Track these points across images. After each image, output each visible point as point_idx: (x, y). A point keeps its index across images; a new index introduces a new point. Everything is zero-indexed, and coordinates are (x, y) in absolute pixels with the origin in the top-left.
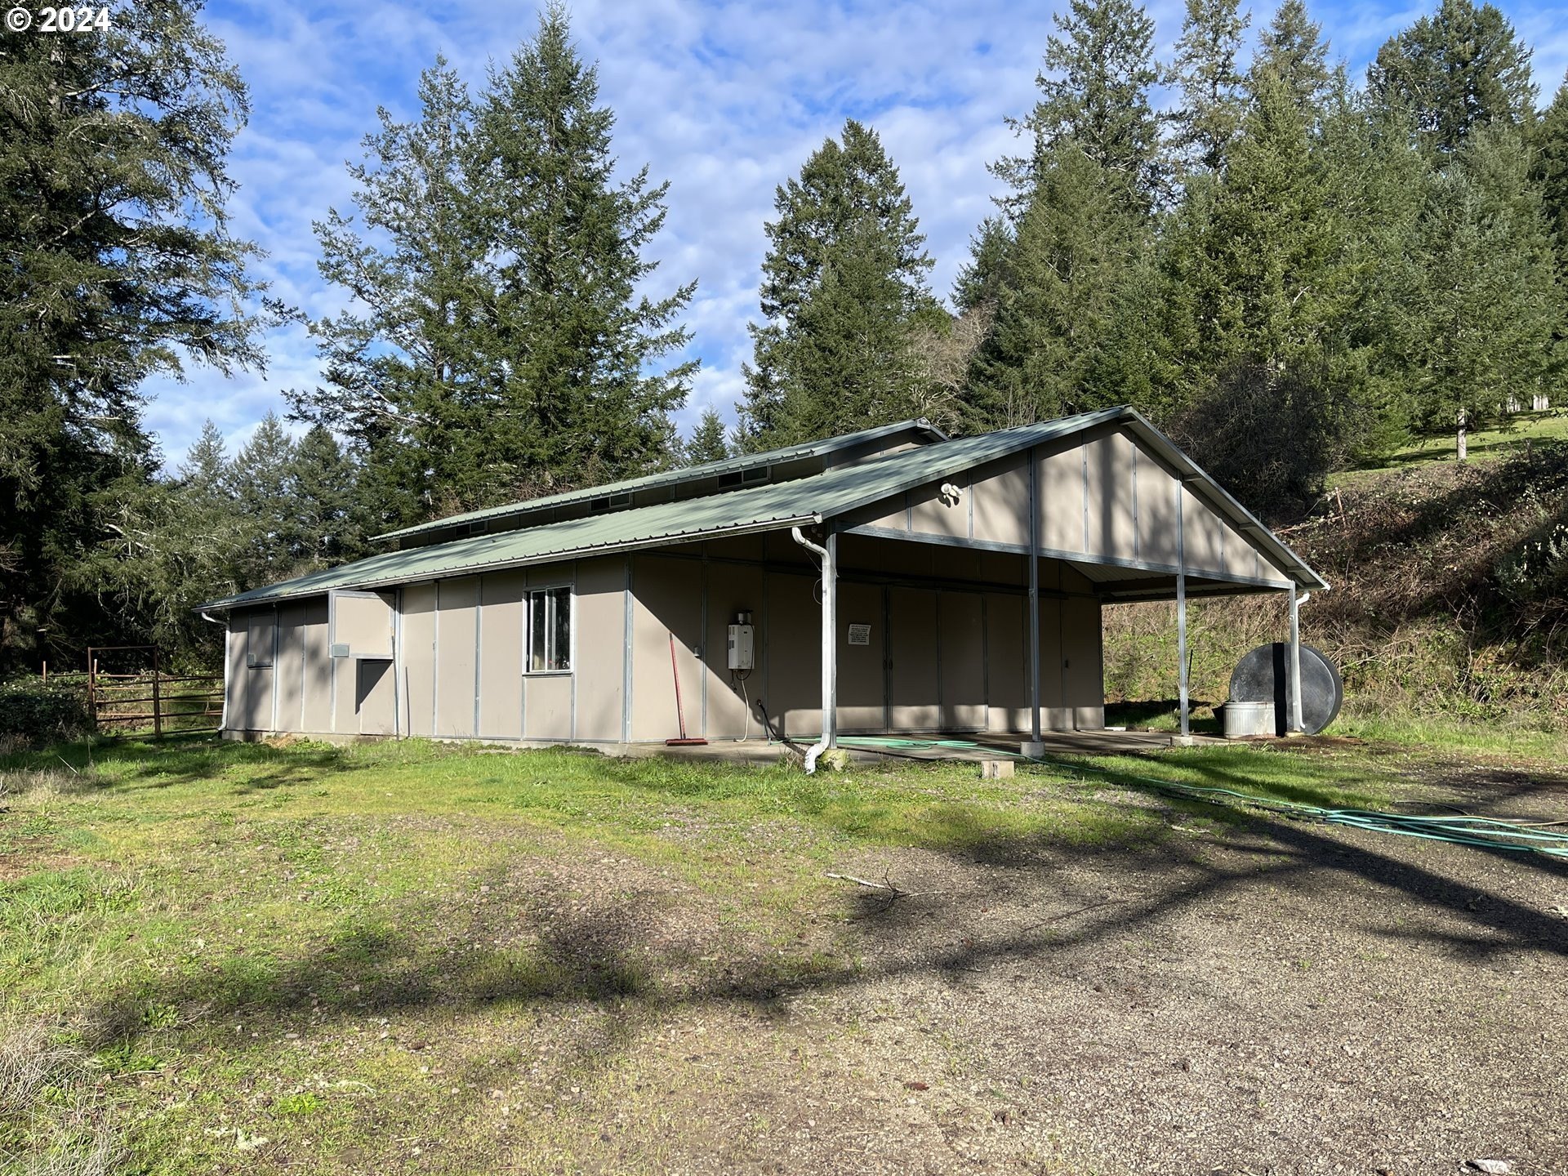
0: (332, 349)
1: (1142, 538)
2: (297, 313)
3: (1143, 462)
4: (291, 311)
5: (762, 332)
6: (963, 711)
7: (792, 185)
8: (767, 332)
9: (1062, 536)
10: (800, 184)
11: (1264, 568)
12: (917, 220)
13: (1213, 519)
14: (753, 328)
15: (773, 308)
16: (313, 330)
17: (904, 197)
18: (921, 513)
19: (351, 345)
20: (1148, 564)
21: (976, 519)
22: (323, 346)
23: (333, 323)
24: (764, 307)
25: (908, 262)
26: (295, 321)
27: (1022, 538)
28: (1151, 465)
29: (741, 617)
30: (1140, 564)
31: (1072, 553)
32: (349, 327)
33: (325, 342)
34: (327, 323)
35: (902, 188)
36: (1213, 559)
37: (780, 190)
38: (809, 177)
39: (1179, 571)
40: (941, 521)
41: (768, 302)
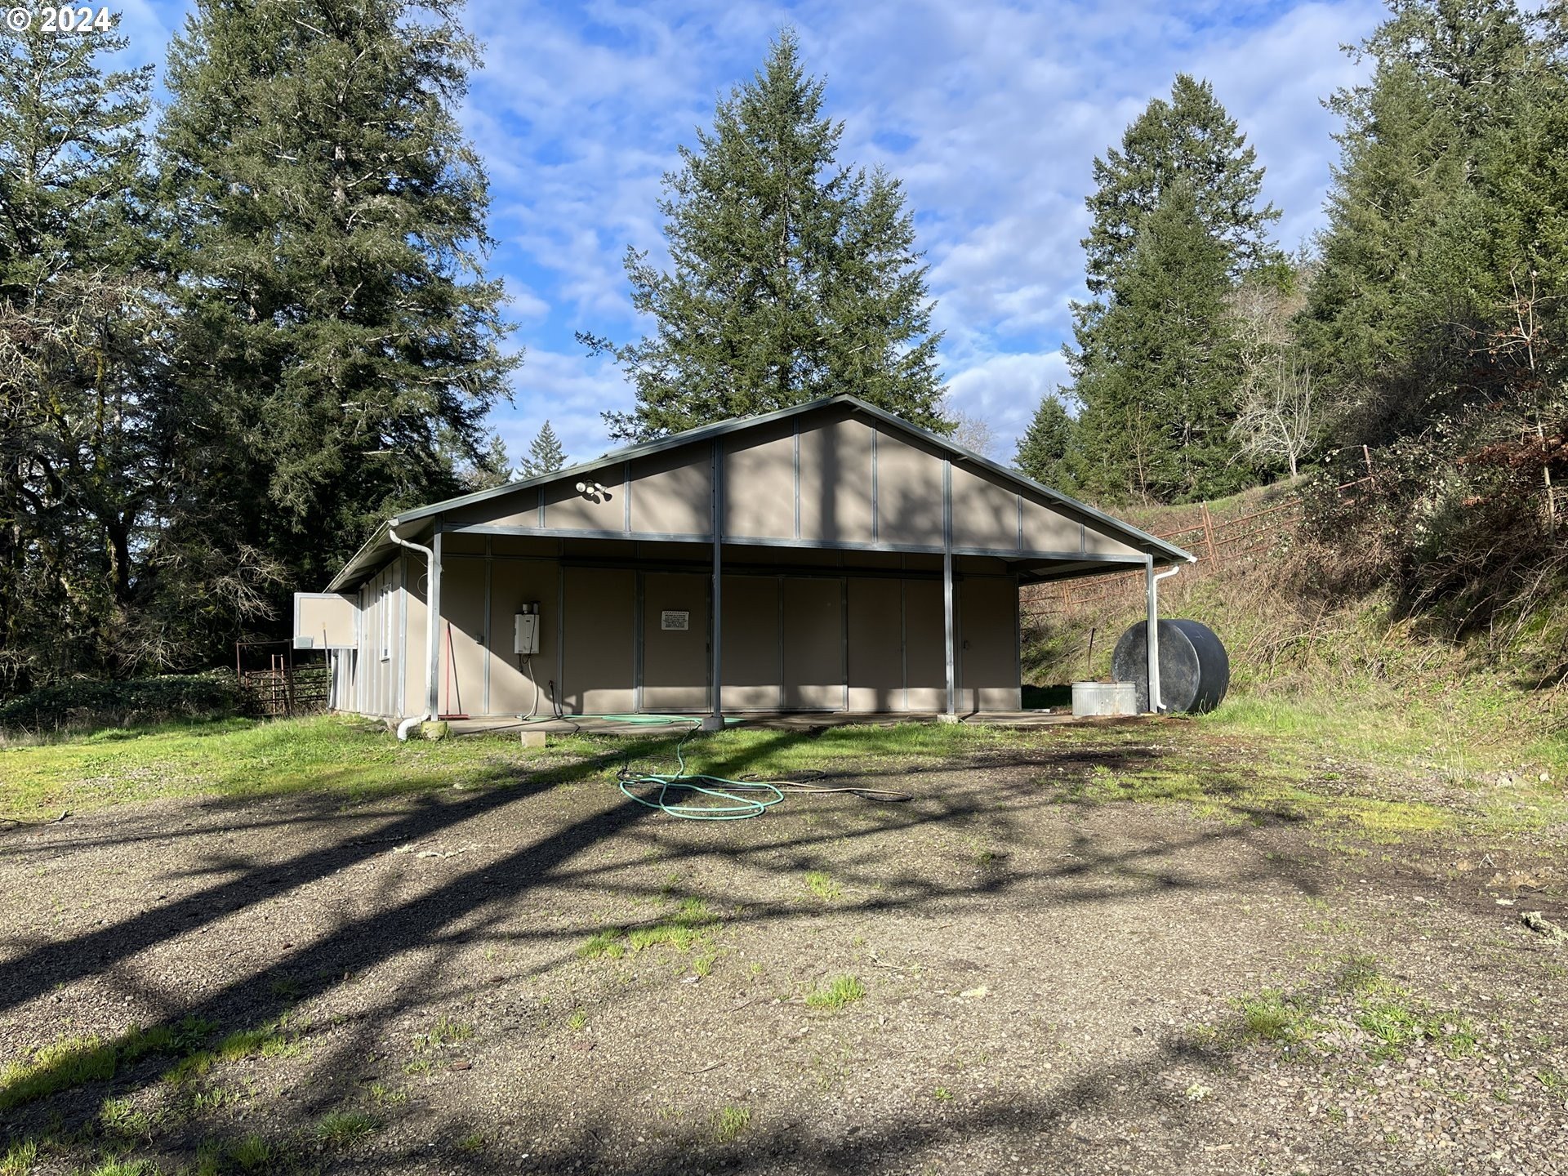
0: (638, 372)
1: (884, 518)
2: (607, 342)
3: (886, 444)
4: (600, 341)
5: (1084, 309)
6: (811, 692)
7: (1113, 155)
8: (1089, 309)
9: (759, 521)
10: (1123, 154)
11: (1096, 541)
12: (1263, 170)
13: (1004, 494)
14: (1076, 306)
15: (1099, 283)
16: (620, 357)
17: (1246, 146)
18: (558, 510)
19: (654, 367)
20: (894, 546)
21: (635, 512)
22: (629, 370)
23: (636, 349)
24: (1089, 283)
25: (1246, 218)
26: (604, 350)
27: (699, 525)
28: (900, 446)
29: (525, 607)
30: (880, 546)
31: (772, 540)
32: (650, 351)
33: (630, 366)
34: (630, 350)
35: (1242, 139)
36: (1004, 535)
37: (1097, 161)
38: (1130, 143)
39: (945, 551)
40: (584, 515)
41: (1094, 278)
